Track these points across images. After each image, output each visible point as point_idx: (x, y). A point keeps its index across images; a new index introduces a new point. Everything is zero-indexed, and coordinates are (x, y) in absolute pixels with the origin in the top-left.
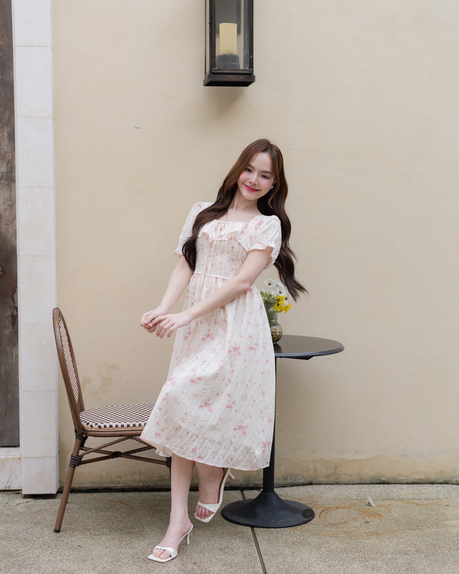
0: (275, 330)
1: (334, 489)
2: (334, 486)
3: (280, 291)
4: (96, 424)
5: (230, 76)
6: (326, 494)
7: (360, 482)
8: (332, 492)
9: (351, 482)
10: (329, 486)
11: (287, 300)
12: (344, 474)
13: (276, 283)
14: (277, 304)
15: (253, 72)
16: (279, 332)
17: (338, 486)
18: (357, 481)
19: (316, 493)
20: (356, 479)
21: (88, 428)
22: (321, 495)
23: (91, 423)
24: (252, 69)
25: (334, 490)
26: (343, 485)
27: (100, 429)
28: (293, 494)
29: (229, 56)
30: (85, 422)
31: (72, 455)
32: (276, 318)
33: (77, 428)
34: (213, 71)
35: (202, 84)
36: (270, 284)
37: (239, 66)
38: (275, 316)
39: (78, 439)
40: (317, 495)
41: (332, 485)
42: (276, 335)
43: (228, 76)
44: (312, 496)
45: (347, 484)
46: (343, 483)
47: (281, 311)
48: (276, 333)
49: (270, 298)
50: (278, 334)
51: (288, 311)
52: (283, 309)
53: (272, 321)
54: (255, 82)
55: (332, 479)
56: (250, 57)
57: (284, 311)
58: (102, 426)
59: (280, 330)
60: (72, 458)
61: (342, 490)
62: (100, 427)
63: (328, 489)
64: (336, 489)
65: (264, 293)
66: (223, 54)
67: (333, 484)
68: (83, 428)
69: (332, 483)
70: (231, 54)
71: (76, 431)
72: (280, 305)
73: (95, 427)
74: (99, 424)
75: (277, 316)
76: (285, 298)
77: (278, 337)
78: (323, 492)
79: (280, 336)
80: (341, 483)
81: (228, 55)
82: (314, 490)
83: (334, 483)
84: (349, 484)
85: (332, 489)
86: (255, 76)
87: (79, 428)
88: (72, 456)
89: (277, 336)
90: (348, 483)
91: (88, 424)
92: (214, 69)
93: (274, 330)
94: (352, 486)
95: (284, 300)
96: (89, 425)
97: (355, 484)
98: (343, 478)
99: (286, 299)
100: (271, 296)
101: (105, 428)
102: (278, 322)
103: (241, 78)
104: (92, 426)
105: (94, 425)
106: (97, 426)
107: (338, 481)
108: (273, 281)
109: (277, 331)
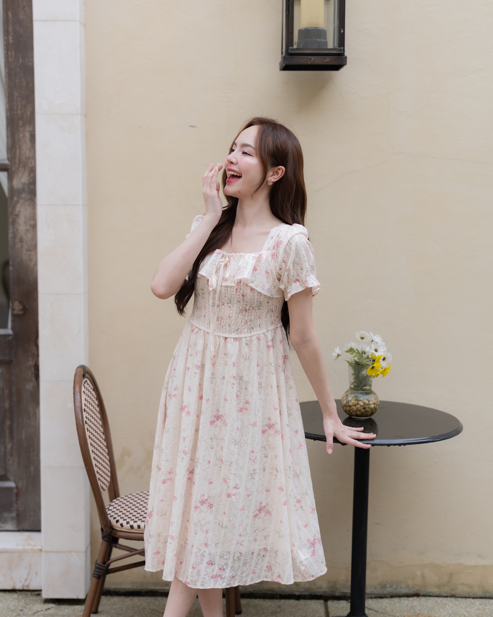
0: (369, 401)
1: (449, 605)
2: (448, 600)
3: (375, 348)
4: (128, 523)
5: (313, 58)
6: (437, 612)
7: (483, 596)
8: (445, 610)
9: (471, 595)
10: (441, 599)
11: (385, 361)
12: (462, 584)
13: (371, 336)
14: (371, 367)
15: (344, 51)
16: (373, 403)
17: (453, 599)
18: (480, 594)
19: (424, 610)
20: (478, 591)
21: (117, 526)
22: (430, 613)
23: (121, 521)
24: (342, 48)
25: (447, 607)
26: (460, 599)
27: (132, 529)
28: (393, 610)
29: (312, 30)
30: (115, 518)
31: (97, 562)
32: (370, 384)
33: (103, 526)
34: (290, 52)
35: (278, 67)
36: (362, 338)
37: (326, 43)
38: (369, 382)
39: (105, 540)
40: (424, 614)
41: (445, 599)
42: (369, 408)
43: (310, 57)
44: (419, 614)
45: (466, 598)
46: (461, 596)
47: (377, 375)
48: (369, 404)
49: (362, 356)
50: (372, 406)
51: (386, 375)
52: (379, 373)
53: (365, 388)
54: (346, 64)
55: (446, 590)
56: (340, 31)
57: (381, 375)
58: (135, 525)
59: (375, 401)
60: (97, 565)
61: (459, 606)
62: (132, 527)
63: (440, 605)
64: (451, 605)
65: (355, 349)
66: (305, 28)
67: (446, 597)
68: (111, 527)
69: (445, 595)
70: (315, 27)
71: (102, 530)
72: (375, 368)
73: (127, 527)
74: (132, 523)
75: (371, 381)
76: (382, 358)
77: (372, 411)
78: (433, 608)
79: (374, 409)
80: (458, 596)
81: (312, 28)
82: (420, 605)
83: (449, 595)
84: (469, 598)
85: (446, 604)
86: (346, 58)
87: (105, 526)
88: (96, 564)
89: (371, 409)
90: (467, 596)
91: (117, 521)
92: (291, 48)
93: (367, 402)
94: (472, 600)
95: (381, 360)
96: (119, 524)
97: (477, 598)
98: (460, 590)
99: (384, 359)
100: (365, 353)
101: (139, 529)
102: (373, 388)
103: (327, 60)
104: (122, 525)
105: (124, 523)
106: (129, 525)
107: (453, 593)
108: (367, 334)
109: (371, 402)
